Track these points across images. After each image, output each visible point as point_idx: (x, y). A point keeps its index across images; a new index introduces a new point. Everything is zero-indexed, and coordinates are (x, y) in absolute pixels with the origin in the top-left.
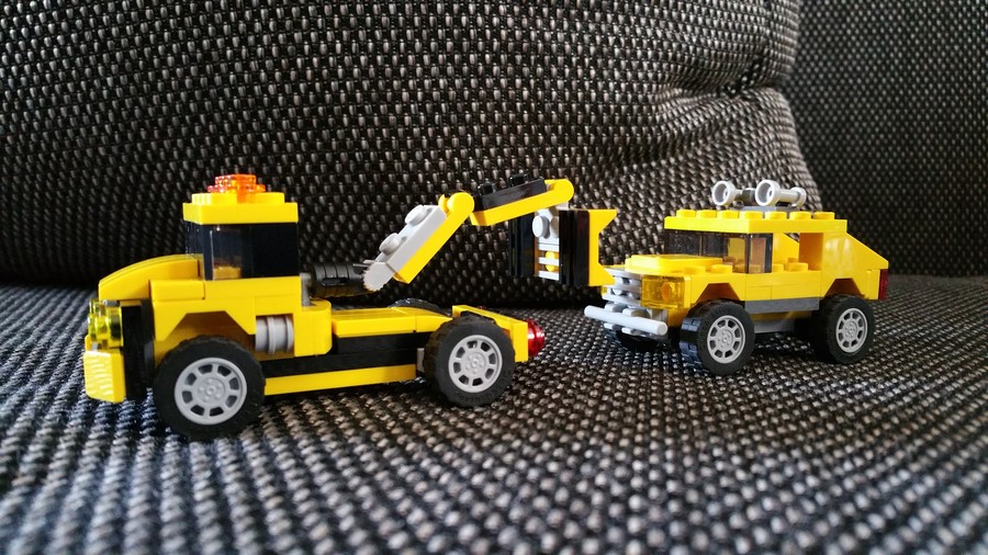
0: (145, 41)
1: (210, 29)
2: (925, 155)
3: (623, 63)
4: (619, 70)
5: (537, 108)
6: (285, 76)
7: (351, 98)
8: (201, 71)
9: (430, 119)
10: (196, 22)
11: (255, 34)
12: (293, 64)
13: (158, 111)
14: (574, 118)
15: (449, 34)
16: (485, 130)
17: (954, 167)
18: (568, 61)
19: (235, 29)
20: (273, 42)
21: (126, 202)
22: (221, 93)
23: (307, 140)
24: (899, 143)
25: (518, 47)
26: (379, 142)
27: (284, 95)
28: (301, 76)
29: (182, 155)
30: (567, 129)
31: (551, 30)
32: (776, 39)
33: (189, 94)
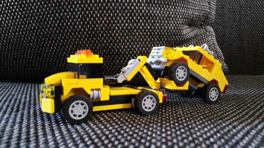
0: (44, 14)
1: (63, 10)
2: (246, 43)
3: (174, 19)
4: (173, 21)
5: (152, 31)
6: (84, 23)
7: (102, 29)
8: (60, 22)
9: (123, 35)
10: (59, 8)
11: (75, 12)
12: (86, 20)
13: (48, 33)
14: (161, 34)
15: (129, 12)
16: (138, 37)
17: (253, 46)
18: (160, 19)
19: (70, 10)
20: (80, 14)
21: (38, 58)
22: (66, 28)
23: (89, 41)
24: (239, 40)
25: (147, 15)
26: (109, 41)
27: (83, 28)
28: (88, 23)
29: (54, 45)
30: (159, 37)
31: (155, 10)
32: (211, 13)
33: (56, 28)
